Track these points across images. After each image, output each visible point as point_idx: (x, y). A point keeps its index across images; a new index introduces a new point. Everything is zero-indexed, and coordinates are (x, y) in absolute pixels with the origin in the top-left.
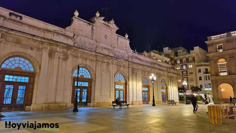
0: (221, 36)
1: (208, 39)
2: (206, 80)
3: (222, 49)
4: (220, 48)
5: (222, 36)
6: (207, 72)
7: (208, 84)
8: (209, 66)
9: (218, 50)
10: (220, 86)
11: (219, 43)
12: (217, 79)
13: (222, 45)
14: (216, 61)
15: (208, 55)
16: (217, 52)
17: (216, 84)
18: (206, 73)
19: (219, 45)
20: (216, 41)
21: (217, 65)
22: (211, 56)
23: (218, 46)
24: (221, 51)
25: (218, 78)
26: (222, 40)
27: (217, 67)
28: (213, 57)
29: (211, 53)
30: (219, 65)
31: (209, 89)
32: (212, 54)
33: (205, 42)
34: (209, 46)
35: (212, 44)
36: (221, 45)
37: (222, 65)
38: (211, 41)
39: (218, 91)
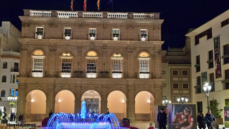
0: (43, 13)
1: (25, 13)
2: (14, 82)
3: (42, 35)
4: (39, 32)
5: (45, 14)
6: (16, 69)
7: (15, 90)
8: (19, 58)
9: (36, 34)
10: (30, 93)
11: (39, 24)
12: (27, 83)
13: (42, 29)
14: (31, 53)
15: (20, 40)
16: (34, 38)
17: (24, 90)
18: (14, 71)
19: (38, 27)
20: (36, 19)
21: (31, 59)
22: (24, 43)
23: (38, 29)
24: (40, 37)
25: (29, 80)
26: (44, 20)
27: (30, 61)
28: (28, 45)
29: (25, 37)
30: (34, 59)
31: (13, 98)
32: (27, 40)
33: (20, 17)
34: (24, 26)
35: (29, 24)
36: (41, 27)
37: (37, 60)
38: (29, 19)
39: (25, 103)
